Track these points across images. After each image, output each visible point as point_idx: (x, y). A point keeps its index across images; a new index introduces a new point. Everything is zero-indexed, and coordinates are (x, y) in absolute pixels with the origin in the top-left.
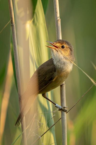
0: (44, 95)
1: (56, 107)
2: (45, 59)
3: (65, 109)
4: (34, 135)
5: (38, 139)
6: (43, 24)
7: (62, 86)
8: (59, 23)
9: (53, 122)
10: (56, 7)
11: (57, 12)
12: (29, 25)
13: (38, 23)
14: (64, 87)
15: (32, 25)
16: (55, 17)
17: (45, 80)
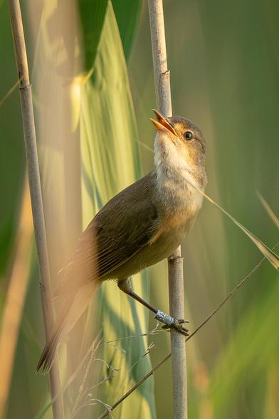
1: (157, 318)
4: (92, 402)
5: (104, 416)
6: (121, 85)
7: (173, 264)
8: (167, 81)
9: (147, 364)
10: (156, 38)
11: (159, 52)
12: (79, 89)
13: (106, 81)
14: (180, 266)
15: (89, 88)
16: (154, 65)
17: (127, 241)
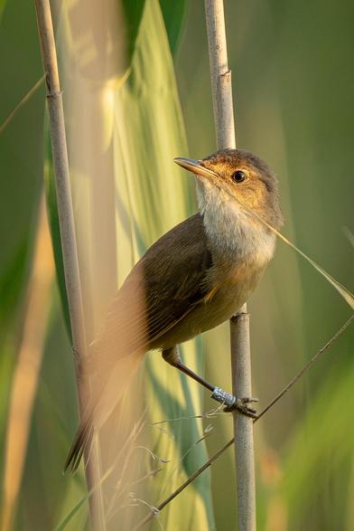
0: (168, 356)
1: (214, 397)
2: (174, 215)
3: (250, 406)
4: (133, 503)
6: (166, 91)
7: (236, 322)
8: (227, 85)
9: (202, 455)
10: (214, 29)
11: (217, 47)
12: (112, 96)
14: (246, 325)
15: (125, 93)
16: (211, 64)
17: (175, 298)
